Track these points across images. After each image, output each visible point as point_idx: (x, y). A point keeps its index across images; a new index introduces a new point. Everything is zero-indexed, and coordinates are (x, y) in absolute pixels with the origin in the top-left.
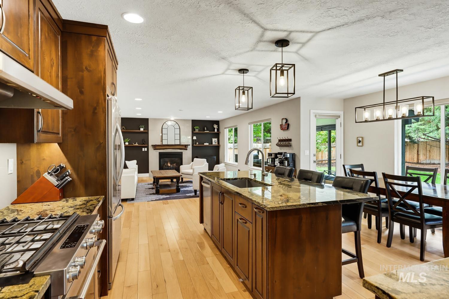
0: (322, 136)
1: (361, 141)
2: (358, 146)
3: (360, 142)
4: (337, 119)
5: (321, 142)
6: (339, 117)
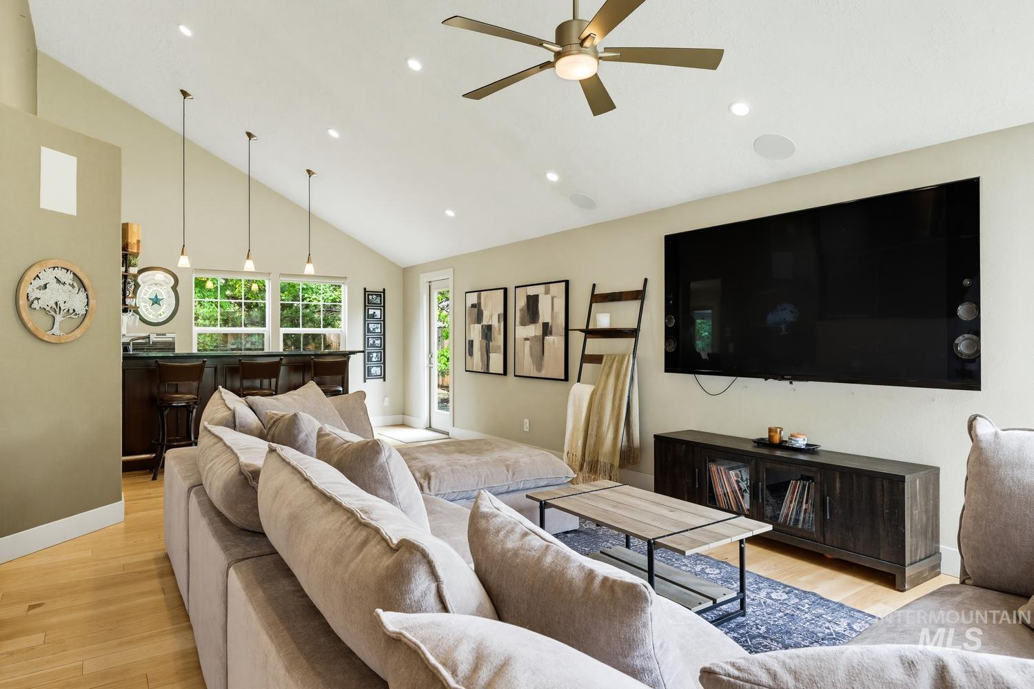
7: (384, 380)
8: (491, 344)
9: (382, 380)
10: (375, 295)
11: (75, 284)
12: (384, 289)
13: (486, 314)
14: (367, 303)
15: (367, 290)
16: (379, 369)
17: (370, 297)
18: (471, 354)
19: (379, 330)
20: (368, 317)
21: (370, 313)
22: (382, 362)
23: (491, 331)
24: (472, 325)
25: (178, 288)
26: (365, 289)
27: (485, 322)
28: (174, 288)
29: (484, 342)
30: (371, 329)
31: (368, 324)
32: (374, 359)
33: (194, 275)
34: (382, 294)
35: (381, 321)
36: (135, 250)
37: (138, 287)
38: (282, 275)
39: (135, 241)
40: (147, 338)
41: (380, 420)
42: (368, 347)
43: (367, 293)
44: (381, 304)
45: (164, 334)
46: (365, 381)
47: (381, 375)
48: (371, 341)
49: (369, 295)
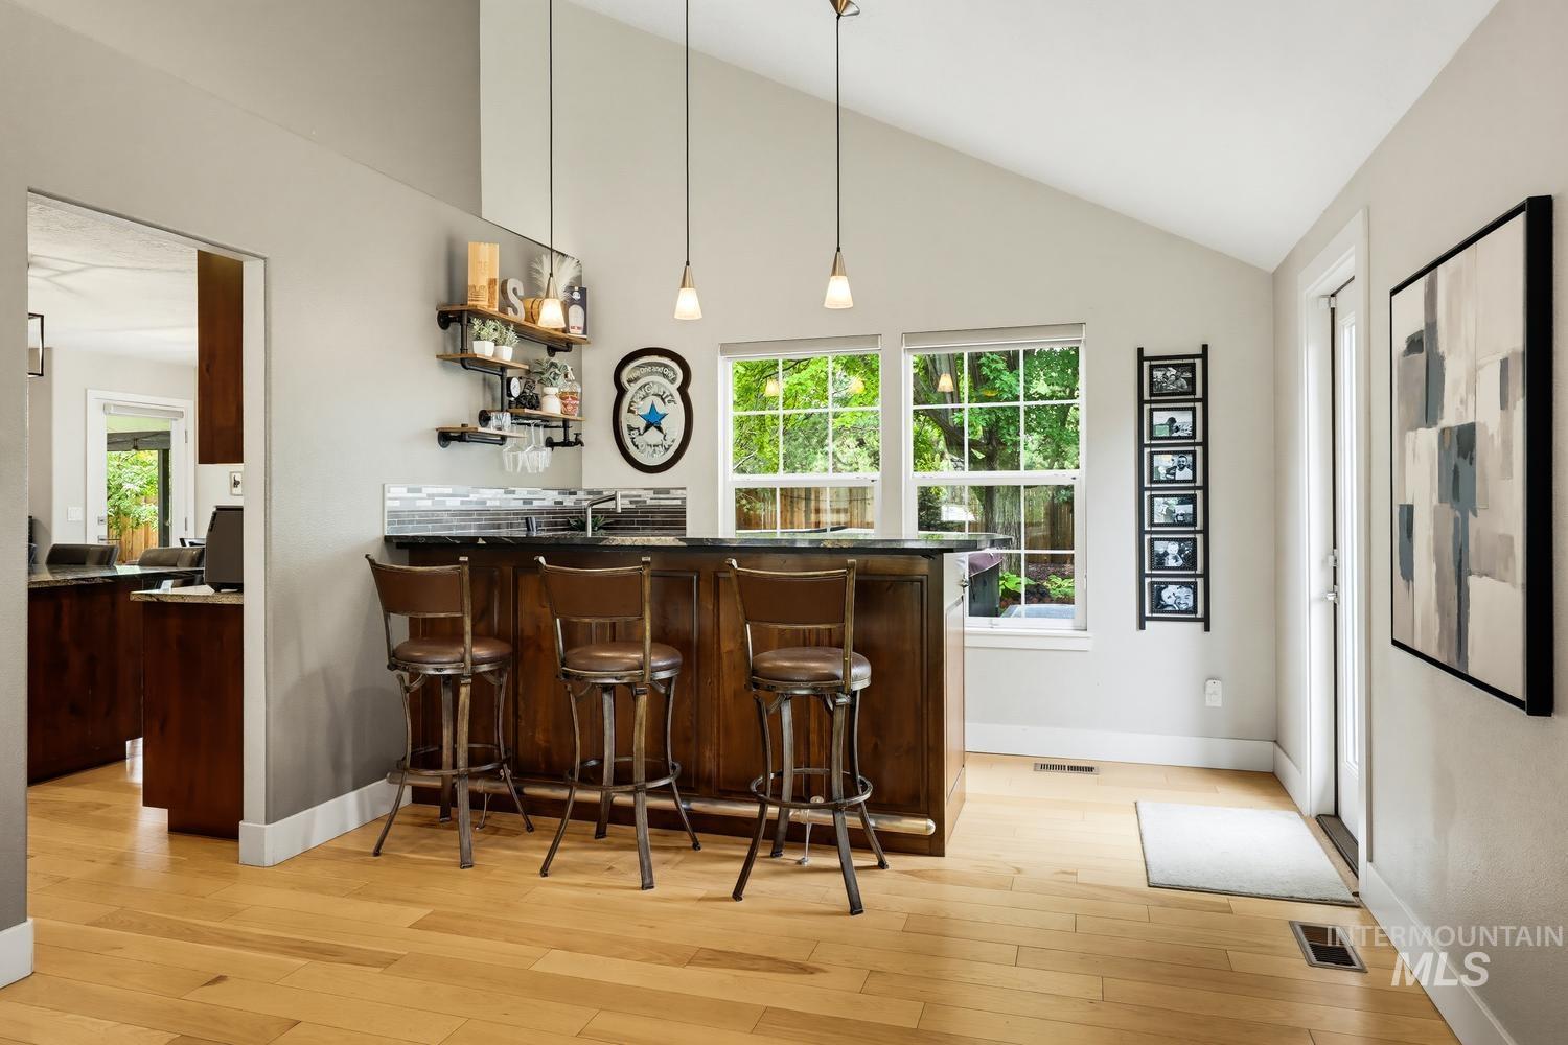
0: (144, 469)
1: (239, 482)
2: (232, 494)
3: (236, 483)
4: (176, 420)
5: (138, 489)
6: (181, 414)
7: (1207, 628)
8: (1473, 522)
9: (1202, 624)
10: (1174, 366)
12: (1205, 347)
13: (1454, 371)
14: (1151, 396)
15: (1146, 354)
16: (1185, 591)
17: (1158, 374)
18: (1408, 575)
19: (1187, 474)
20: (1147, 442)
21: (1156, 421)
22: (1199, 574)
23: (1472, 461)
24: (1411, 434)
25: (691, 391)
26: (1140, 351)
27: (1451, 418)
28: (683, 391)
29: (1450, 513)
30: (1162, 471)
31: (1152, 454)
32: (1171, 562)
33: (721, 359)
34: (1198, 362)
35: (1194, 444)
36: (484, 302)
37: (621, 392)
38: (910, 337)
39: (484, 282)
40: (613, 498)
41: (1186, 749)
42: (1152, 524)
43: (1146, 364)
44: (1193, 392)
45: (667, 491)
46: (1142, 627)
47: (1194, 610)
48: (1160, 506)
49: (1152, 368)
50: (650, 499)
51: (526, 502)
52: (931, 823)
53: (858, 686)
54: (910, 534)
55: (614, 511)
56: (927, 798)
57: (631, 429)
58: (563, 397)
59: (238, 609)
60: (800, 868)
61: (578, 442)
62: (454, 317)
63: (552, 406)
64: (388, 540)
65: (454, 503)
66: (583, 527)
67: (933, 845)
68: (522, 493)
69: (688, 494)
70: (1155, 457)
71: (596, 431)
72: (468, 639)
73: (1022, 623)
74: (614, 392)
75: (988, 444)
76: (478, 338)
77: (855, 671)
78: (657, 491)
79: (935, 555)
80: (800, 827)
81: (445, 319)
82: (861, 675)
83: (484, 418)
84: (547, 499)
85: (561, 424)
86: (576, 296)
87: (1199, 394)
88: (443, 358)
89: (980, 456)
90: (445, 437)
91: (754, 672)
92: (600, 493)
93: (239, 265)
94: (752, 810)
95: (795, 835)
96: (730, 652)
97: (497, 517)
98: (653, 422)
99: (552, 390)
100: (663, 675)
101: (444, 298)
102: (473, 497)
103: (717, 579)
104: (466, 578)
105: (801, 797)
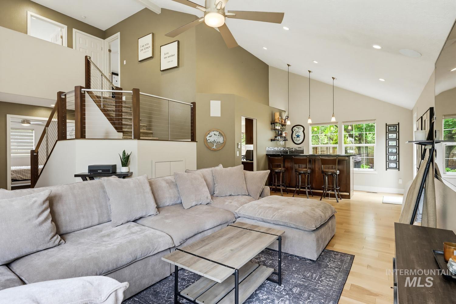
7: (399, 170)
9: (398, 170)
11: (220, 135)
12: (399, 123)
14: (388, 132)
16: (395, 164)
17: (390, 128)
19: (395, 144)
20: (388, 139)
21: (389, 136)
22: (397, 161)
25: (304, 131)
26: (386, 124)
28: (303, 131)
30: (390, 144)
31: (388, 141)
32: (392, 159)
33: (310, 126)
34: (397, 126)
35: (397, 139)
36: (277, 121)
37: (293, 132)
38: (343, 122)
39: (277, 118)
40: (293, 149)
41: (395, 190)
42: (388, 153)
43: (387, 126)
44: (396, 131)
45: (301, 148)
46: (386, 170)
47: (396, 167)
48: (390, 150)
49: (388, 127)
50: (298, 149)
51: (280, 149)
52: (348, 193)
53: (338, 173)
54: (343, 153)
55: (293, 151)
56: (348, 190)
57: (294, 138)
58: (285, 133)
59: (253, 163)
60: (328, 199)
61: (287, 140)
62: (273, 123)
63: (284, 135)
64: (266, 154)
65: (272, 149)
66: (288, 153)
67: (348, 197)
68: (279, 148)
69: (304, 148)
70: (389, 142)
71: (289, 138)
72: (282, 167)
73: (365, 169)
74: (292, 132)
75: (359, 136)
76: (276, 126)
77: (337, 171)
78: (299, 148)
79: (349, 156)
80: (328, 194)
81: (271, 124)
82: (338, 172)
83: (276, 137)
84: (282, 149)
85: (284, 137)
86: (287, 118)
87: (397, 131)
88: (272, 129)
89: (357, 139)
90: (272, 140)
91: (323, 171)
92: (289, 148)
93: (253, 120)
94: (322, 191)
95: (327, 195)
96: (317, 170)
97: (277, 151)
98: (298, 136)
99: (284, 132)
100: (309, 172)
101: (271, 120)
102: (274, 149)
103: (315, 160)
104: (282, 159)
105: (329, 190)
